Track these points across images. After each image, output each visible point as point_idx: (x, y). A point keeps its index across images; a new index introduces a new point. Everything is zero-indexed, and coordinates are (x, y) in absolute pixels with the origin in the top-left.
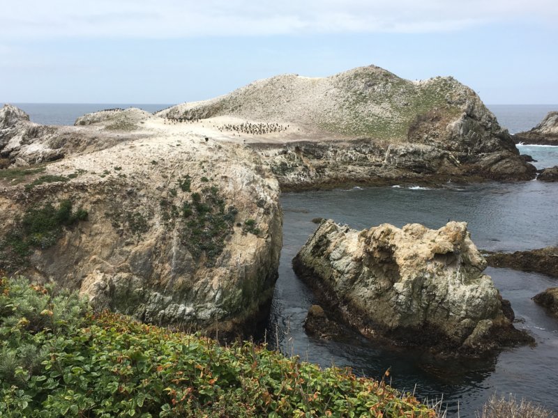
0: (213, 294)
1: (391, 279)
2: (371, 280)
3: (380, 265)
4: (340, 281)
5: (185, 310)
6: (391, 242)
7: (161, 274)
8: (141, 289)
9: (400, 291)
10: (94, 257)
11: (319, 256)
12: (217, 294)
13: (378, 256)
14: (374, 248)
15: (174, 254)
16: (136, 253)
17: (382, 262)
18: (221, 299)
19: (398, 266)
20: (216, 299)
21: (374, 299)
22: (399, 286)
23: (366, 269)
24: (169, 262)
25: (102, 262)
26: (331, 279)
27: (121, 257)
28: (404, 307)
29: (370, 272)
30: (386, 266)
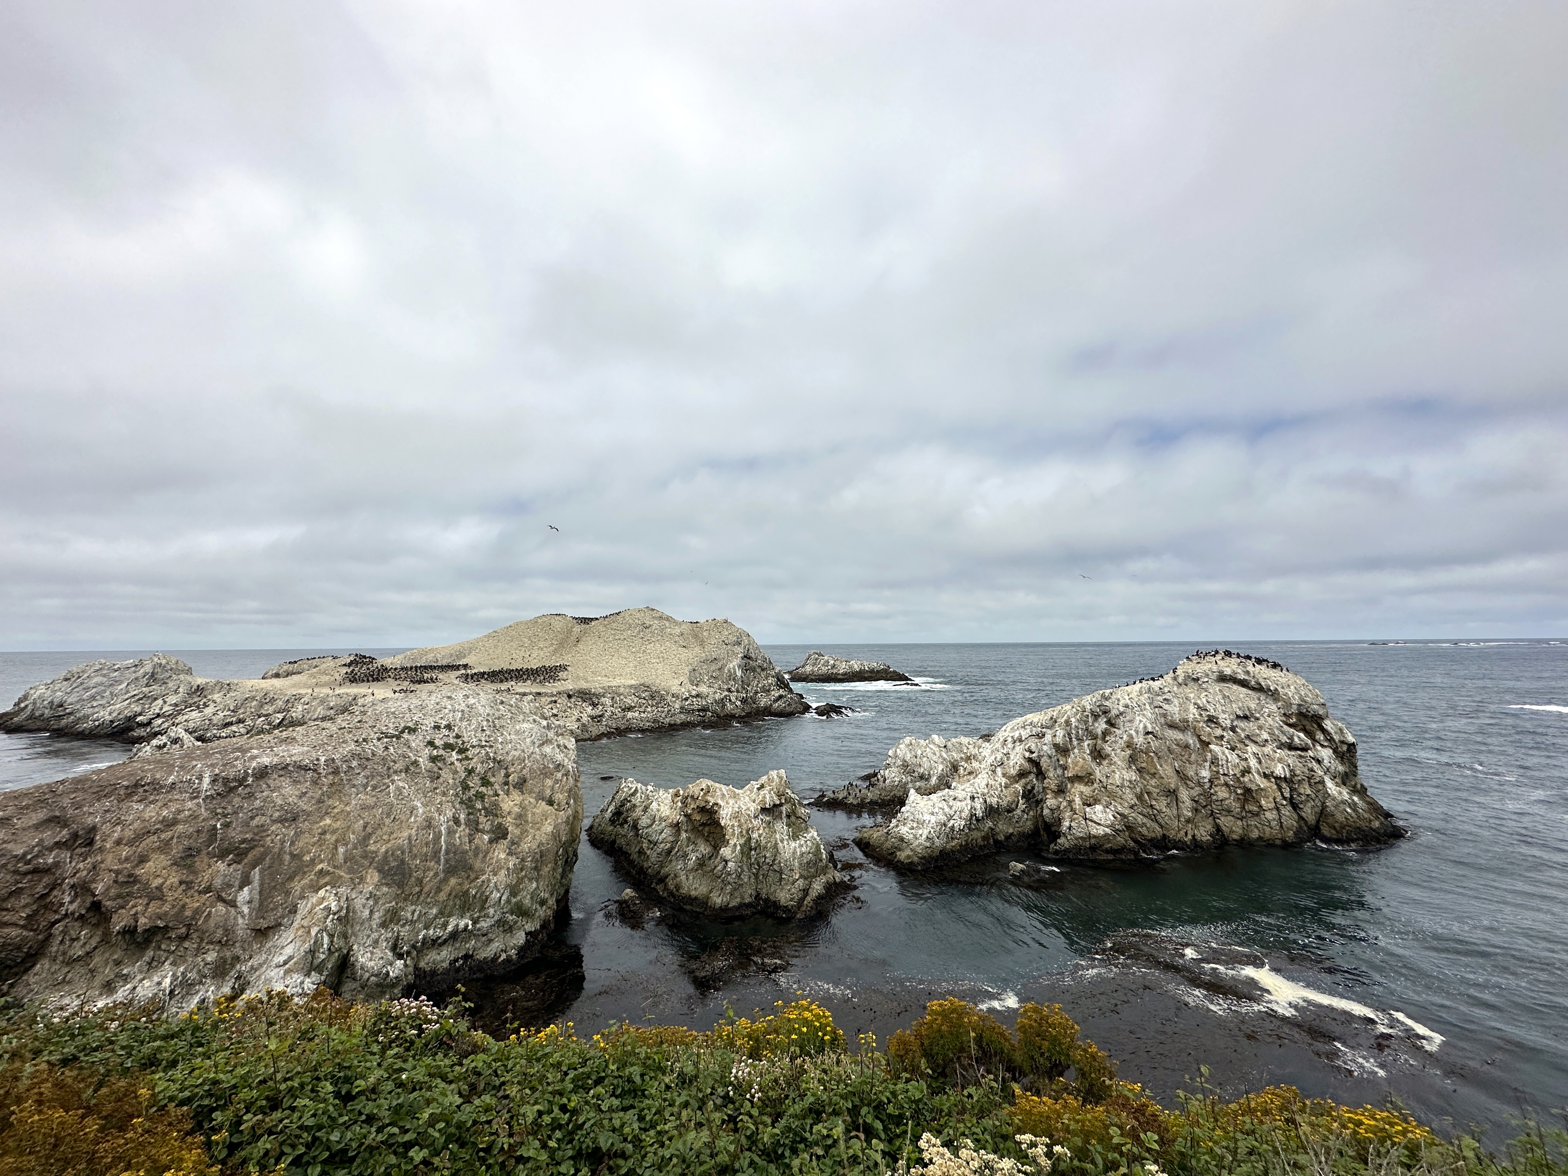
0: (498, 895)
1: (713, 843)
2: (691, 848)
3: (700, 828)
4: (653, 855)
5: (457, 925)
6: (712, 801)
7: (423, 877)
8: (394, 903)
9: (728, 857)
10: (320, 867)
11: (622, 825)
12: (502, 894)
13: (698, 818)
14: (693, 809)
15: (444, 848)
16: (387, 852)
17: (704, 825)
18: (508, 901)
19: (722, 828)
20: (502, 902)
21: (697, 870)
22: (726, 852)
23: (684, 835)
24: (436, 859)
25: (333, 873)
26: (641, 852)
27: (363, 861)
28: (734, 876)
29: (689, 839)
30: (707, 829)
